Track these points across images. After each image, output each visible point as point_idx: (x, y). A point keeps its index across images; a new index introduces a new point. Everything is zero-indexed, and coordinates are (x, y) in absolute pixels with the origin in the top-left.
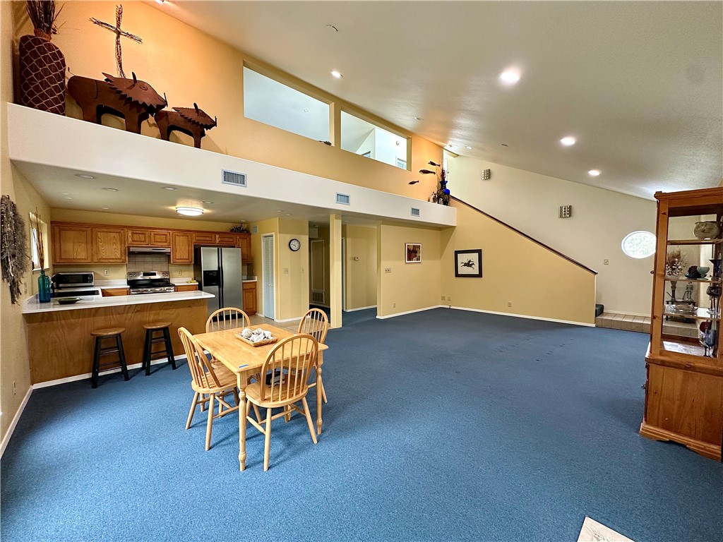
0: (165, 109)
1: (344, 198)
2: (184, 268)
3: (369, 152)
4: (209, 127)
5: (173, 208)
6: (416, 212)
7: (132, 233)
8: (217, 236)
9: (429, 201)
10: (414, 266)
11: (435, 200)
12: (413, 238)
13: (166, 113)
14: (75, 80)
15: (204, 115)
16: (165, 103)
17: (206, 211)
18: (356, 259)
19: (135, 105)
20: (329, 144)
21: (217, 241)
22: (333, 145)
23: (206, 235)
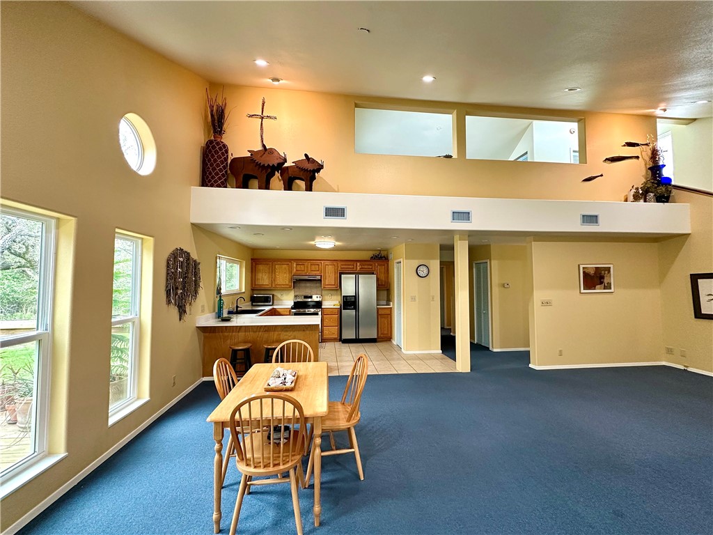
0: (286, 165)
1: (464, 216)
2: (332, 292)
3: (526, 153)
4: (318, 171)
5: (313, 243)
6: (592, 219)
7: (297, 265)
8: (358, 264)
9: (626, 200)
10: (597, 297)
11: (636, 198)
12: (593, 259)
13: (287, 167)
14: (234, 160)
15: (314, 161)
16: (285, 161)
17: (338, 243)
18: (506, 286)
19: (263, 167)
20: (449, 157)
21: (358, 268)
22: (455, 156)
23: (349, 263)
